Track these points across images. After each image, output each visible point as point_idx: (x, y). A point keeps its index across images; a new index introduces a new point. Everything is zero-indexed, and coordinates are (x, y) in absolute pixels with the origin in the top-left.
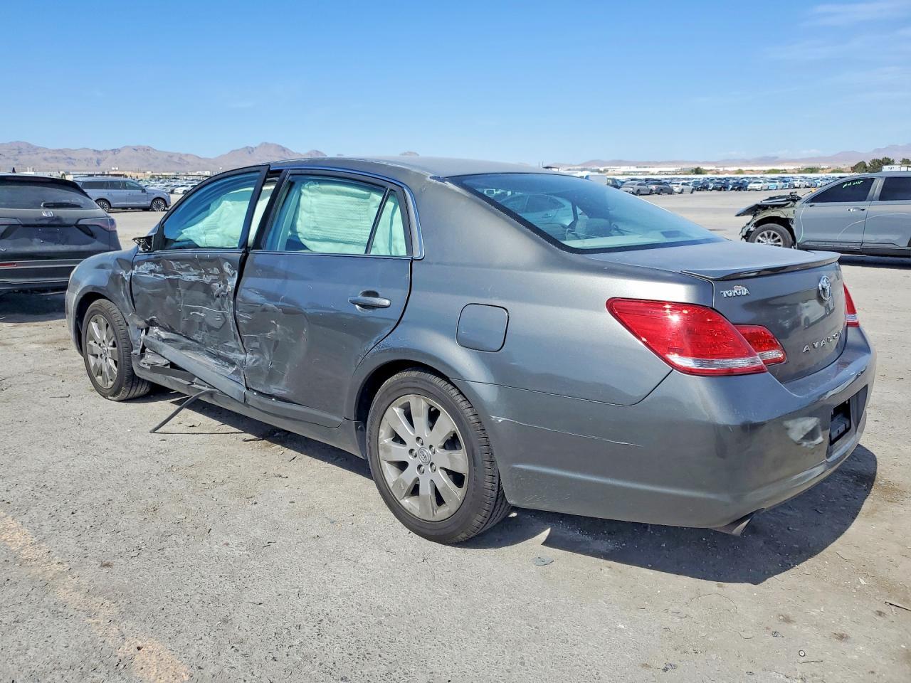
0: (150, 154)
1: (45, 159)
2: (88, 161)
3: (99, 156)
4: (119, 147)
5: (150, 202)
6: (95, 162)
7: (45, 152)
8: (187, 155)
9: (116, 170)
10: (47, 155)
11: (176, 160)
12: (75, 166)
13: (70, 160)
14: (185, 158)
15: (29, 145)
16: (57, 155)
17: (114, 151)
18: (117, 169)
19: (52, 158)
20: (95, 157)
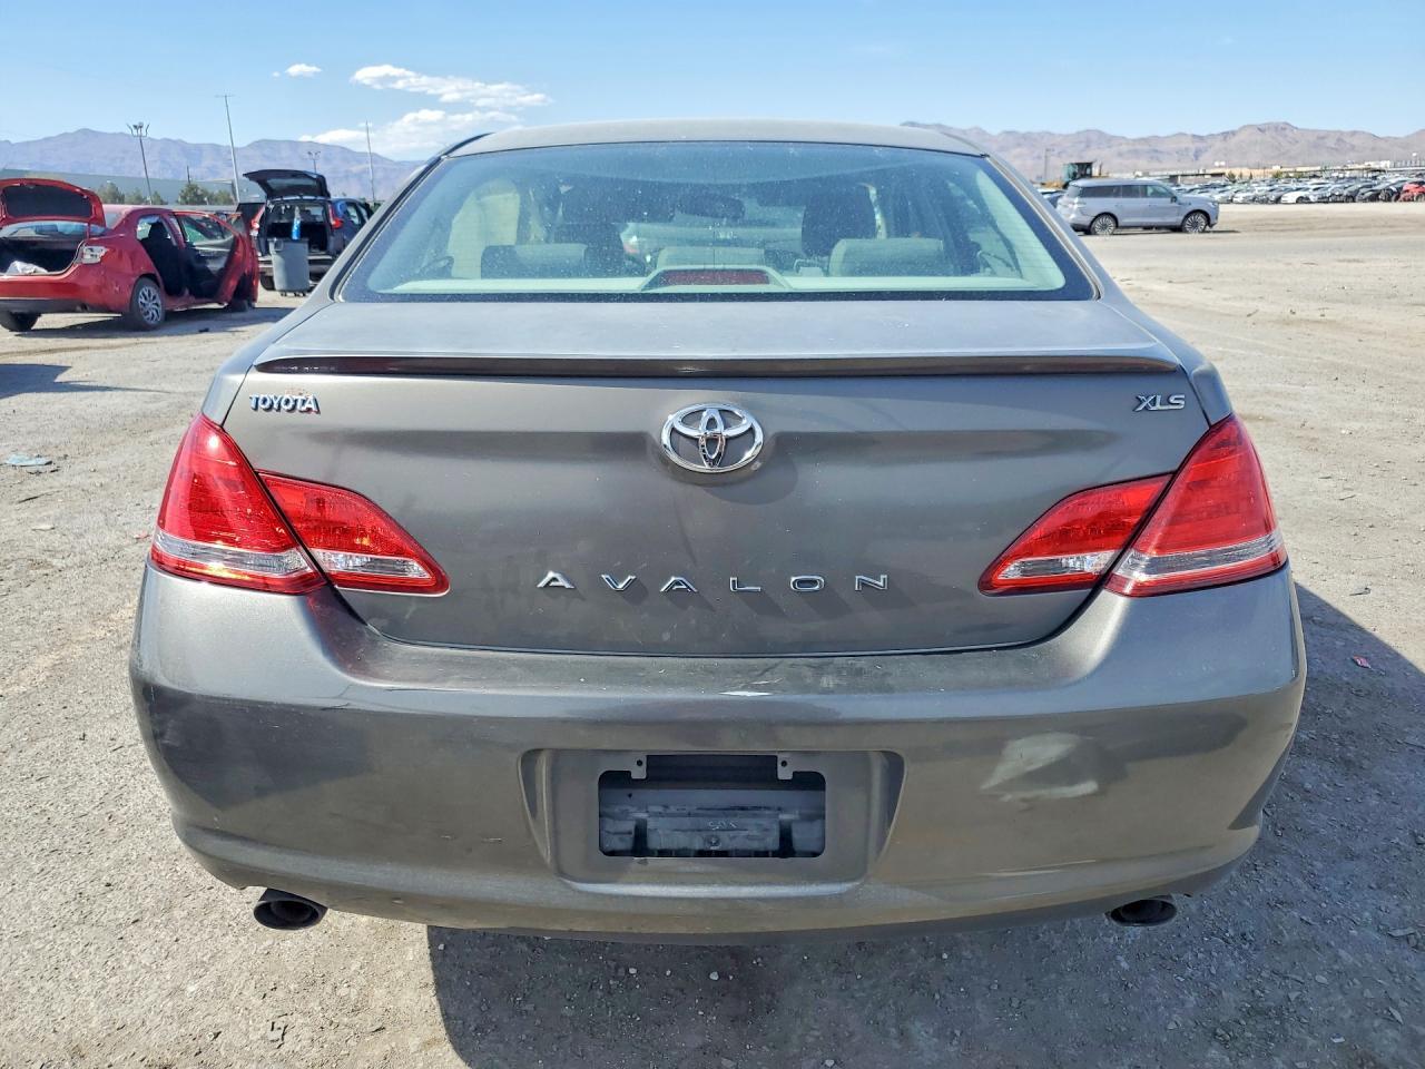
0: (1286, 136)
1: (1120, 155)
2: (1182, 153)
3: (1200, 145)
4: (1235, 127)
5: (1181, 218)
6: (1191, 154)
7: (1121, 144)
8: (1354, 133)
9: (1220, 167)
10: (1124, 148)
11: (1331, 143)
12: (1160, 162)
13: (1155, 154)
14: (1348, 140)
15: (1101, 134)
16: (1138, 147)
17: (1226, 135)
18: (1223, 163)
19: (1130, 151)
20: (1193, 147)
